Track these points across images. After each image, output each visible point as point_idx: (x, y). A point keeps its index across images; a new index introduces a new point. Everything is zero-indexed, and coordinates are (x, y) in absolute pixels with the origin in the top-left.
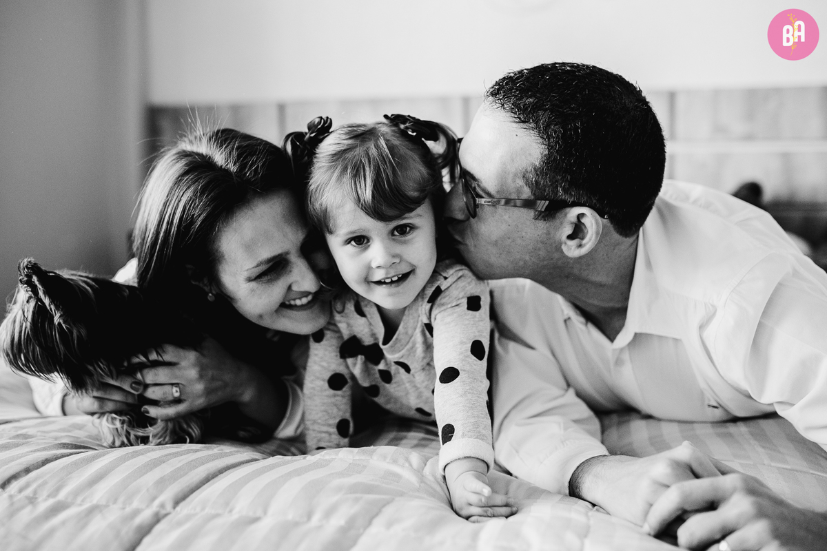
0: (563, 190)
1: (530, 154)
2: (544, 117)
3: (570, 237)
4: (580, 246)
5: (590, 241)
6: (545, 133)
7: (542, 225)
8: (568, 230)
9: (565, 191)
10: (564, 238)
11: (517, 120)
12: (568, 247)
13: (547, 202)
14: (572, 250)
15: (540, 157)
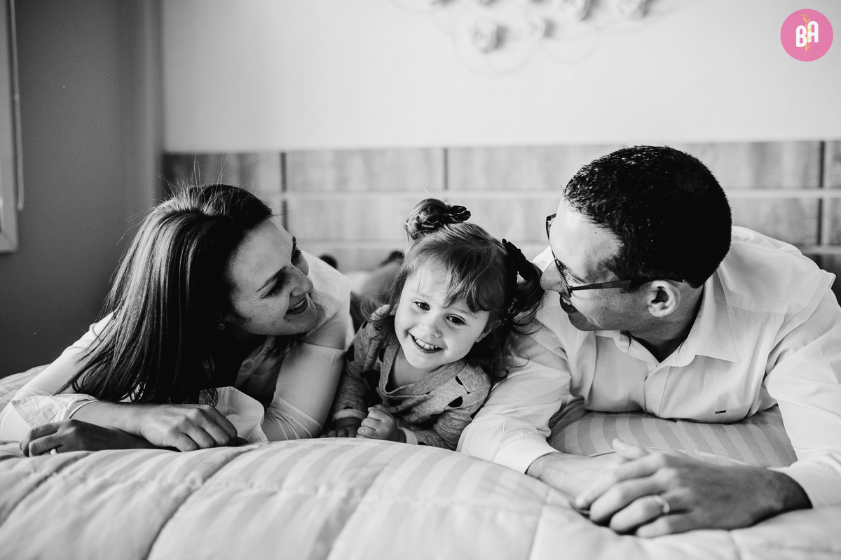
0: (642, 270)
1: (609, 247)
2: (617, 215)
3: (654, 302)
4: (664, 308)
5: (671, 303)
6: (618, 231)
7: (628, 297)
8: (652, 297)
9: (644, 271)
10: (649, 303)
11: (594, 221)
12: (654, 308)
13: (630, 281)
14: (657, 311)
15: (618, 248)
